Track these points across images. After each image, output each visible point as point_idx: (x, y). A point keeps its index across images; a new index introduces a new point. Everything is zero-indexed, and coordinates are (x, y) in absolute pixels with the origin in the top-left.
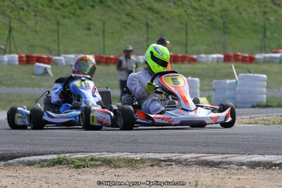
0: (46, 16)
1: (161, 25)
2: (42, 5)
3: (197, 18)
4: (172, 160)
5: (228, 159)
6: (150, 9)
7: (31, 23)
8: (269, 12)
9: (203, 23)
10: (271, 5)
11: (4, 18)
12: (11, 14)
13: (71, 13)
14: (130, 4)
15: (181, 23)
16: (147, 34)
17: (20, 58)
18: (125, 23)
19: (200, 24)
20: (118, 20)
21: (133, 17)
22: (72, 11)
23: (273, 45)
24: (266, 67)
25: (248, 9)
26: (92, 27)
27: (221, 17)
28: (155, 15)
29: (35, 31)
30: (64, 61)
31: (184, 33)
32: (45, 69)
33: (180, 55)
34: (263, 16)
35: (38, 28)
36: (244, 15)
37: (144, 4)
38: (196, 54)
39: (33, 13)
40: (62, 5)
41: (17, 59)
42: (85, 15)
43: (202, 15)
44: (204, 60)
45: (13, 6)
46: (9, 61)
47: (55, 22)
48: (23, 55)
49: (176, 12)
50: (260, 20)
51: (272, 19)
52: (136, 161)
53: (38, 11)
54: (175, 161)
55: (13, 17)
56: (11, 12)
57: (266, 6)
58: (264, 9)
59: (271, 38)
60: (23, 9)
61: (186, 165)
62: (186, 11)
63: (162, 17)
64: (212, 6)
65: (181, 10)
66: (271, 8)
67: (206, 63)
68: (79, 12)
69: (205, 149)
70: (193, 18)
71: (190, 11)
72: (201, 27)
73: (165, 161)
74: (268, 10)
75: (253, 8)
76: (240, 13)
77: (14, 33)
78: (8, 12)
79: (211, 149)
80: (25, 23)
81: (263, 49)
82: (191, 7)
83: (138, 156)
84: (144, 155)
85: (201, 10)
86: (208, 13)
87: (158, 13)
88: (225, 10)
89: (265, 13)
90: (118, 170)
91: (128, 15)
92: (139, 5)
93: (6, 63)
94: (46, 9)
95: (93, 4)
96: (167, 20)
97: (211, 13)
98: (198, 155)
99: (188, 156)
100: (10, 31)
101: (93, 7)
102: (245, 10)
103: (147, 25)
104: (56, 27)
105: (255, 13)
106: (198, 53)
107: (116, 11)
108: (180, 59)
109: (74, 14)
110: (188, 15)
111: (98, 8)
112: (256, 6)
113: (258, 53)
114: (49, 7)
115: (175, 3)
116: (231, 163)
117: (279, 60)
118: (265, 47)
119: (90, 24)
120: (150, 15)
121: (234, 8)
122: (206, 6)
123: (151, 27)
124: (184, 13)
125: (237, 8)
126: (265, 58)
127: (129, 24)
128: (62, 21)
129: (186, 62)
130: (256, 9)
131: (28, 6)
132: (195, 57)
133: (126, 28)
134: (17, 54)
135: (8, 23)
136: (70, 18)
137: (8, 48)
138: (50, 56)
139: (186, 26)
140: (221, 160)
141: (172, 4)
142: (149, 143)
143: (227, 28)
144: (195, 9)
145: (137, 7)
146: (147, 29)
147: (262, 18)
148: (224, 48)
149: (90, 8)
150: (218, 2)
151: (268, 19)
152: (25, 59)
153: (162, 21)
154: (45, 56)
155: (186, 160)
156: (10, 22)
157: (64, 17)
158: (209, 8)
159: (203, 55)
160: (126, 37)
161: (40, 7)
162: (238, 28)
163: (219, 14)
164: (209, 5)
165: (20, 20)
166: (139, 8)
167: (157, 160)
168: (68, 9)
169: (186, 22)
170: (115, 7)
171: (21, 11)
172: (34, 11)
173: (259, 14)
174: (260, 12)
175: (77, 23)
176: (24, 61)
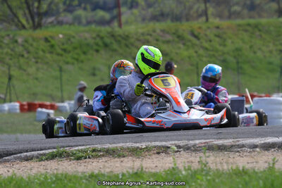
0: (47, 63)
2: (43, 51)
7: (32, 70)
11: (3, 66)
12: (10, 62)
13: (74, 58)
14: (136, 47)
15: (192, 65)
17: (22, 107)
22: (76, 56)
25: (264, 48)
26: (97, 72)
27: (235, 57)
29: (37, 79)
30: (68, 108)
32: (48, 115)
34: (279, 54)
35: (40, 75)
36: (259, 54)
39: (33, 60)
40: (65, 50)
41: (18, 107)
42: (88, 60)
43: (214, 55)
45: (12, 53)
46: (9, 110)
47: (58, 68)
48: (25, 103)
49: (185, 53)
50: (276, 59)
53: (38, 58)
55: (12, 64)
56: (11, 59)
58: (280, 47)
60: (23, 56)
62: (196, 52)
63: (171, 59)
64: (225, 46)
65: (191, 52)
68: (83, 57)
70: (204, 59)
71: (201, 52)
76: (255, 53)
77: (14, 82)
78: (7, 60)
80: (25, 70)
81: (280, 89)
82: (202, 47)
85: (212, 50)
86: (220, 53)
87: (167, 55)
88: (238, 50)
93: (6, 113)
94: (48, 55)
95: (97, 48)
96: (177, 62)
97: (224, 53)
100: (10, 79)
101: (97, 51)
102: (260, 49)
104: (57, 73)
105: (270, 52)
109: (77, 60)
111: (102, 52)
112: (271, 45)
114: (51, 53)
115: (184, 44)
119: (94, 69)
121: (248, 47)
122: (218, 46)
124: (195, 54)
125: (251, 47)
128: (65, 67)
130: (271, 47)
131: (28, 52)
134: (18, 102)
135: (7, 71)
136: (73, 64)
137: (8, 97)
138: (53, 103)
139: (197, 68)
141: (181, 45)
143: (241, 68)
144: (206, 49)
147: (278, 57)
148: (239, 89)
149: (95, 53)
150: (230, 41)
152: (26, 107)
154: (48, 103)
156: (9, 69)
157: (67, 63)
158: (221, 48)
161: (41, 53)
162: (253, 67)
163: (231, 54)
164: (220, 45)
165: (20, 68)
168: (70, 54)
169: (197, 64)
170: (121, 51)
171: (20, 58)
172: (35, 58)
173: (275, 53)
174: (276, 50)
175: (81, 69)
176: (25, 109)
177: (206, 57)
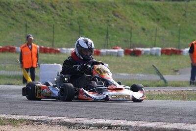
1: (36, 26)
3: (61, 23)
4: (41, 120)
5: (81, 122)
6: (28, 15)
8: (111, 20)
9: (65, 26)
10: (113, 16)
14: (14, 11)
15: (50, 26)
16: (26, 32)
18: (10, 24)
19: (63, 26)
20: (6, 21)
21: (16, 20)
23: (113, 44)
24: (107, 58)
25: (97, 18)
27: (78, 23)
31: (52, 33)
33: (48, 48)
34: (107, 23)
36: (94, 22)
37: (24, 11)
38: (60, 48)
43: (65, 20)
44: (65, 52)
49: (46, 18)
50: (104, 26)
51: (113, 25)
52: (16, 120)
54: (44, 121)
57: (108, 16)
58: (107, 18)
59: (112, 39)
61: (52, 124)
62: (53, 17)
63: (37, 21)
64: (72, 14)
65: (50, 17)
66: (112, 17)
67: (66, 54)
69: (65, 114)
70: (58, 22)
71: (57, 17)
72: (64, 29)
73: (36, 121)
74: (110, 19)
75: (100, 17)
76: (91, 21)
79: (69, 114)
81: (106, 46)
82: (57, 14)
83: (18, 117)
84: (22, 116)
85: (64, 17)
86: (69, 19)
87: (34, 18)
88: (81, 18)
89: (108, 21)
90: (4, 126)
91: (13, 18)
92: (21, 12)
96: (40, 23)
97: (71, 20)
98: (60, 118)
99: (53, 118)
102: (94, 19)
103: (26, 26)
105: (101, 21)
106: (61, 47)
107: (4, 15)
108: (48, 51)
110: (55, 20)
112: (102, 16)
113: (102, 48)
115: (46, 12)
116: (82, 124)
117: (116, 54)
118: (107, 44)
120: (28, 19)
121: (87, 16)
122: (67, 14)
123: (29, 27)
124: (52, 19)
125: (89, 17)
126: (107, 52)
127: (13, 24)
129: (52, 53)
130: (102, 18)
132: (59, 49)
133: (11, 27)
139: (53, 28)
140: (76, 122)
141: (44, 12)
142: (26, 109)
143: (82, 30)
144: (60, 16)
146: (26, 28)
147: (106, 24)
150: (76, 12)
151: (110, 25)
153: (37, 23)
155: (51, 121)
158: (70, 16)
159: (64, 49)
160: (11, 34)
162: (89, 30)
163: (76, 20)
164: (69, 14)
166: (21, 14)
167: (31, 120)
169: (54, 25)
170: (4, 13)
173: (104, 22)
174: (105, 20)
177: (59, 21)
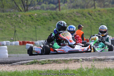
0: (30, 25)
2: (29, 20)
7: (24, 28)
11: (13, 27)
12: (15, 25)
13: (41, 23)
17: (20, 43)
22: (42, 23)
26: (50, 29)
28: (77, 23)
29: (26, 32)
30: (38, 43)
35: (27, 30)
39: (25, 24)
40: (37, 20)
41: (18, 43)
42: (47, 24)
45: (16, 21)
46: (15, 44)
47: (34, 27)
48: (21, 41)
53: (27, 23)
55: (16, 26)
56: (15, 24)
60: (20, 22)
68: (45, 23)
77: (17, 33)
78: (14, 24)
80: (21, 28)
93: (14, 45)
94: (31, 22)
95: (50, 19)
100: (15, 32)
101: (50, 20)
104: (34, 29)
109: (42, 24)
111: (52, 21)
114: (32, 21)
119: (49, 28)
128: (37, 27)
131: (23, 21)
134: (19, 41)
135: (14, 29)
136: (41, 25)
137: (14, 39)
138: (33, 41)
145: (69, 20)
149: (49, 21)
152: (22, 43)
154: (31, 42)
156: (15, 28)
157: (38, 25)
161: (28, 21)
165: (19, 27)
168: (40, 22)
171: (19, 23)
172: (25, 23)
175: (44, 27)
176: (21, 44)
